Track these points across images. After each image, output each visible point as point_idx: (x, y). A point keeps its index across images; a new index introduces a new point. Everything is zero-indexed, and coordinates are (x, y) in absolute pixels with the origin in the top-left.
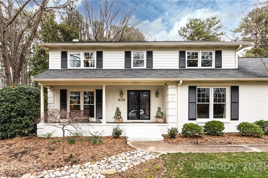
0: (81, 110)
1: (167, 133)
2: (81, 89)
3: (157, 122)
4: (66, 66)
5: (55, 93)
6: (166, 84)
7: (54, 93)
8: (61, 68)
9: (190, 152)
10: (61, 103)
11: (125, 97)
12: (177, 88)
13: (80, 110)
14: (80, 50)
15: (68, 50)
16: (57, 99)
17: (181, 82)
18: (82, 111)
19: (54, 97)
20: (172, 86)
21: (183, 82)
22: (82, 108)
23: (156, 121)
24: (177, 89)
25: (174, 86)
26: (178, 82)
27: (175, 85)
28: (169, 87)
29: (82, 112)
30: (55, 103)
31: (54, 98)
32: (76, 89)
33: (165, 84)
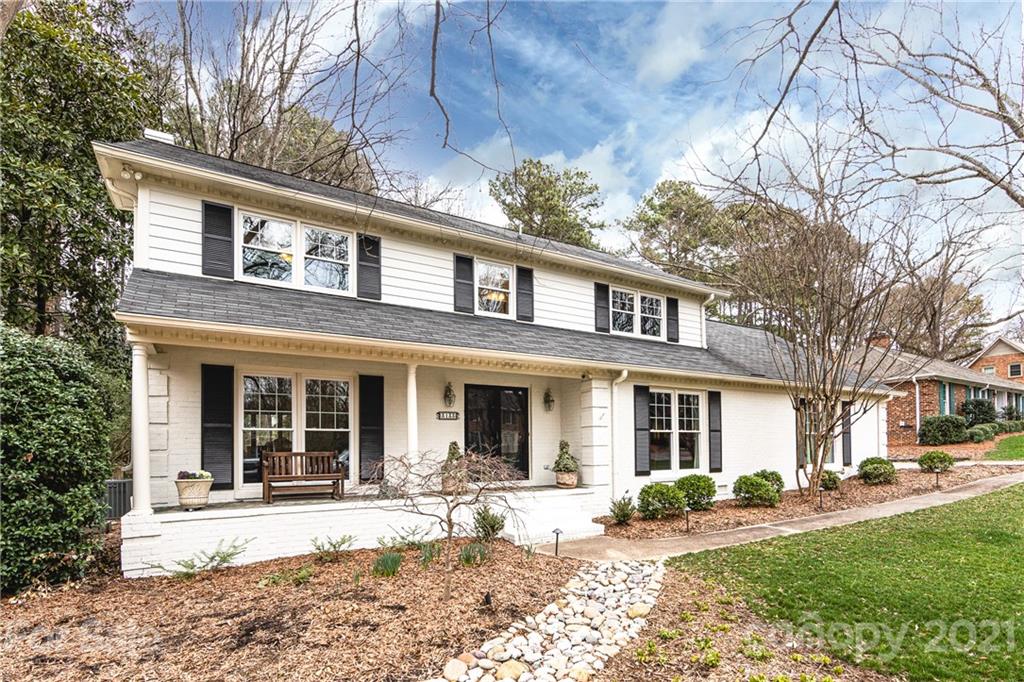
0: (294, 450)
1: (608, 513)
2: (296, 370)
3: (559, 485)
4: (229, 270)
5: (171, 376)
6: (586, 376)
7: (168, 378)
8: (203, 273)
9: (689, 551)
10: (204, 420)
11: (459, 406)
12: (609, 391)
13: (291, 450)
14: (292, 215)
15: (239, 203)
16: (186, 404)
17: (625, 374)
18: (301, 455)
19: (168, 395)
20: (600, 382)
21: (630, 374)
22: (299, 445)
23: (558, 483)
24: (612, 393)
25: (605, 384)
26: (619, 373)
27: (605, 380)
28: (594, 384)
29: (296, 459)
30: (171, 420)
31: (167, 399)
32: (277, 366)
33: (583, 377)
